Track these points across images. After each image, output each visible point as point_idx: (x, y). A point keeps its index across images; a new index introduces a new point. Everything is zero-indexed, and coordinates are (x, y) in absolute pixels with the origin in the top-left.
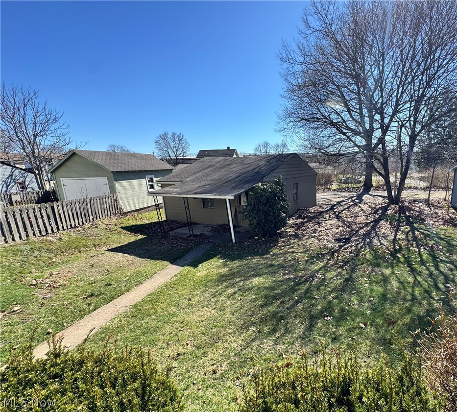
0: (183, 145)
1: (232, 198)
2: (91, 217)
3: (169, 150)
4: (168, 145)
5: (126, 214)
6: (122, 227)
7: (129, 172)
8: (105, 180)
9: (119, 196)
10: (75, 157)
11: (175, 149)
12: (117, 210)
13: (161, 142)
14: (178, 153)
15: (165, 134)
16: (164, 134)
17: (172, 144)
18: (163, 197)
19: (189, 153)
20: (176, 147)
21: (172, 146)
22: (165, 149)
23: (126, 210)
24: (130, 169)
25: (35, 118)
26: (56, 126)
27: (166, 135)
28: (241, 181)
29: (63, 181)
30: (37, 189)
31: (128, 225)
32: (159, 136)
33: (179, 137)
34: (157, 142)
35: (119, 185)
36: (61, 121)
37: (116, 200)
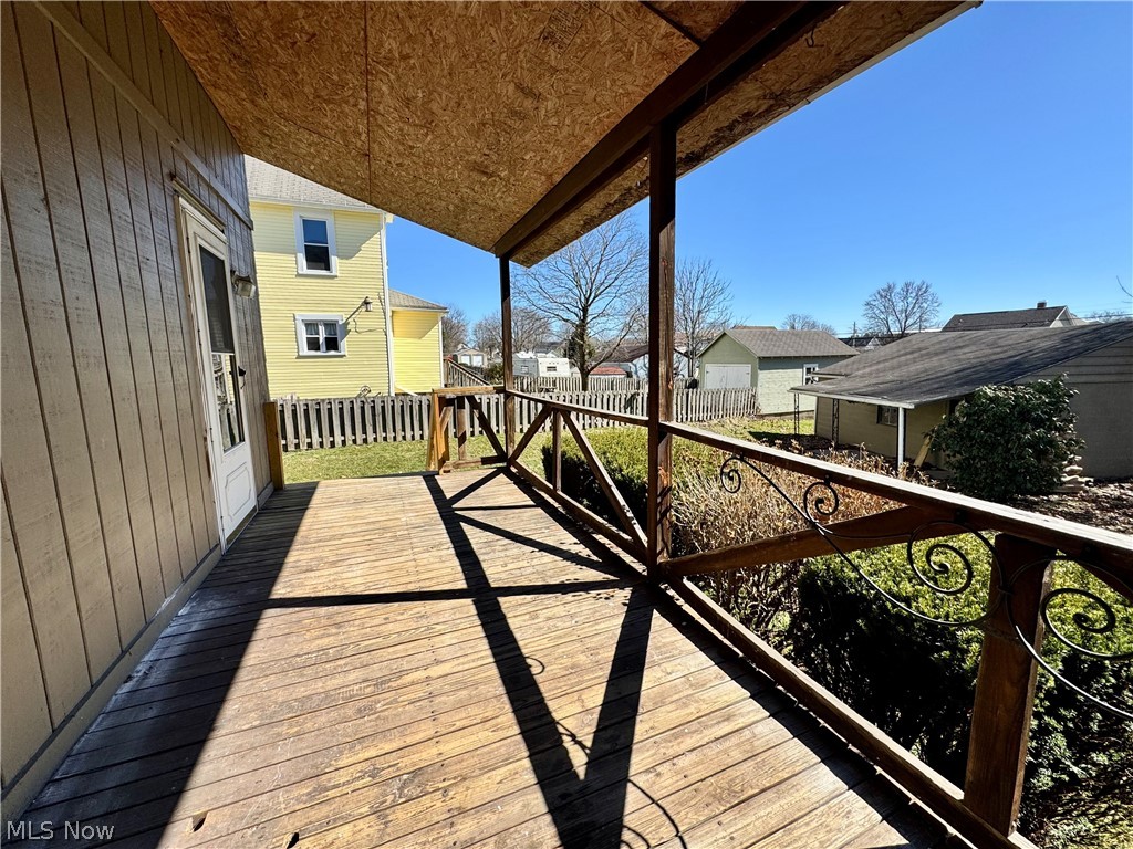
0: (925, 305)
1: (912, 407)
2: (721, 413)
3: (890, 318)
4: (890, 309)
5: (763, 416)
6: (750, 433)
7: (780, 358)
8: (748, 368)
9: (760, 390)
10: (725, 338)
11: (904, 315)
12: (752, 408)
13: (876, 303)
14: (910, 321)
15: (889, 287)
16: (886, 287)
17: (900, 306)
18: (818, 397)
19: (935, 321)
20: (906, 311)
21: (898, 309)
22: (882, 316)
23: (764, 412)
24: (784, 354)
25: (704, 290)
26: (721, 298)
27: (890, 289)
28: (958, 380)
29: (708, 367)
30: (687, 376)
31: (759, 431)
32: (875, 292)
33: (919, 289)
34: (868, 304)
35: (763, 375)
36: (726, 293)
37: (754, 396)
